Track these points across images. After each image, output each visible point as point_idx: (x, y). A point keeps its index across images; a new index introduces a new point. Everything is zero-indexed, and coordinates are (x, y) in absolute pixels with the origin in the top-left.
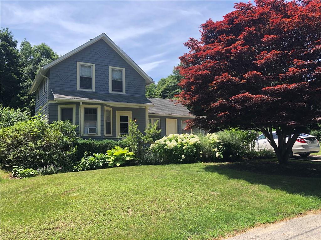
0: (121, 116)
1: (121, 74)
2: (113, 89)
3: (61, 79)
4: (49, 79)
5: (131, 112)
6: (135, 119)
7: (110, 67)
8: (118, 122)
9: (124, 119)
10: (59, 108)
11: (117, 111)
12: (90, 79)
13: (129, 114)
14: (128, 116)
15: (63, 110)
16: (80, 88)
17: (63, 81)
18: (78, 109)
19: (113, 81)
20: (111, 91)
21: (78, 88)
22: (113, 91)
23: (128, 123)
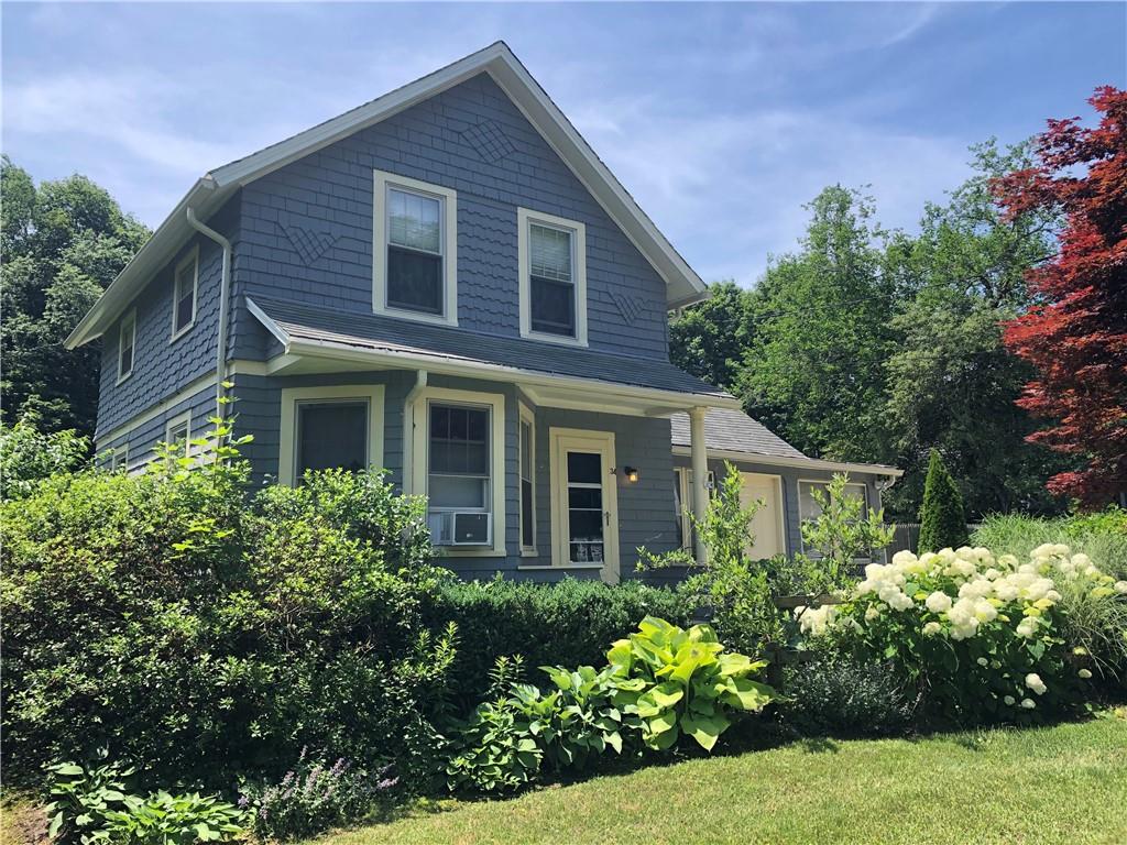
0: (569, 454)
1: (568, 252)
2: (536, 321)
3: (297, 253)
4: (234, 246)
5: (613, 434)
6: (629, 471)
7: (523, 214)
8: (560, 486)
9: (584, 466)
10: (289, 404)
11: (551, 429)
12: (435, 263)
13: (603, 445)
14: (599, 456)
15: (307, 413)
16: (389, 305)
17: (307, 260)
18: (402, 410)
19: (532, 278)
20: (525, 330)
21: (379, 305)
22: (535, 327)
23: (600, 490)
